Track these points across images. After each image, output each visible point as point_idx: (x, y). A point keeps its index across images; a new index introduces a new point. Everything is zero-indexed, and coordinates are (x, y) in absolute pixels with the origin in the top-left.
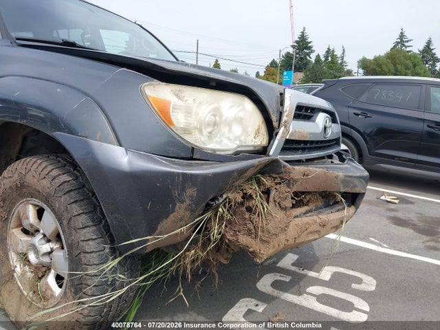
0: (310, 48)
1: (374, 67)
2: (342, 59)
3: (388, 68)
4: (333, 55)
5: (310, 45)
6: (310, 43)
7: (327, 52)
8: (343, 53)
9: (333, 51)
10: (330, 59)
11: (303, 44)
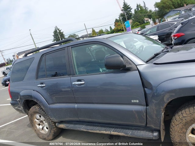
0: (130, 8)
1: (163, 5)
2: (145, 7)
3: (168, 3)
4: (140, 7)
5: (129, 7)
6: (129, 6)
7: (137, 6)
8: (145, 4)
9: (140, 5)
10: (139, 9)
11: (126, 8)
